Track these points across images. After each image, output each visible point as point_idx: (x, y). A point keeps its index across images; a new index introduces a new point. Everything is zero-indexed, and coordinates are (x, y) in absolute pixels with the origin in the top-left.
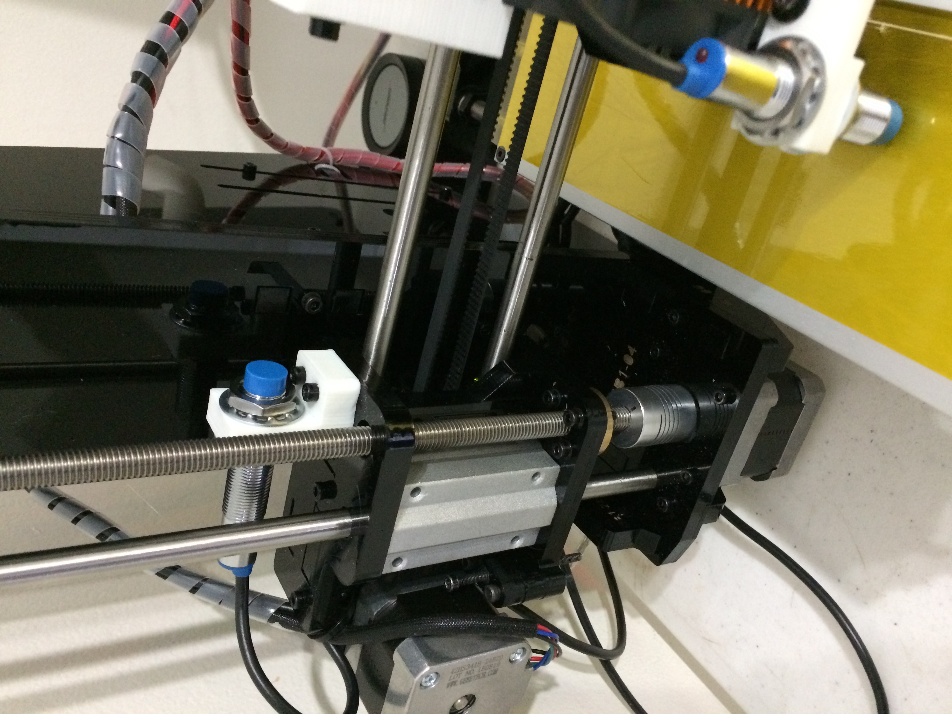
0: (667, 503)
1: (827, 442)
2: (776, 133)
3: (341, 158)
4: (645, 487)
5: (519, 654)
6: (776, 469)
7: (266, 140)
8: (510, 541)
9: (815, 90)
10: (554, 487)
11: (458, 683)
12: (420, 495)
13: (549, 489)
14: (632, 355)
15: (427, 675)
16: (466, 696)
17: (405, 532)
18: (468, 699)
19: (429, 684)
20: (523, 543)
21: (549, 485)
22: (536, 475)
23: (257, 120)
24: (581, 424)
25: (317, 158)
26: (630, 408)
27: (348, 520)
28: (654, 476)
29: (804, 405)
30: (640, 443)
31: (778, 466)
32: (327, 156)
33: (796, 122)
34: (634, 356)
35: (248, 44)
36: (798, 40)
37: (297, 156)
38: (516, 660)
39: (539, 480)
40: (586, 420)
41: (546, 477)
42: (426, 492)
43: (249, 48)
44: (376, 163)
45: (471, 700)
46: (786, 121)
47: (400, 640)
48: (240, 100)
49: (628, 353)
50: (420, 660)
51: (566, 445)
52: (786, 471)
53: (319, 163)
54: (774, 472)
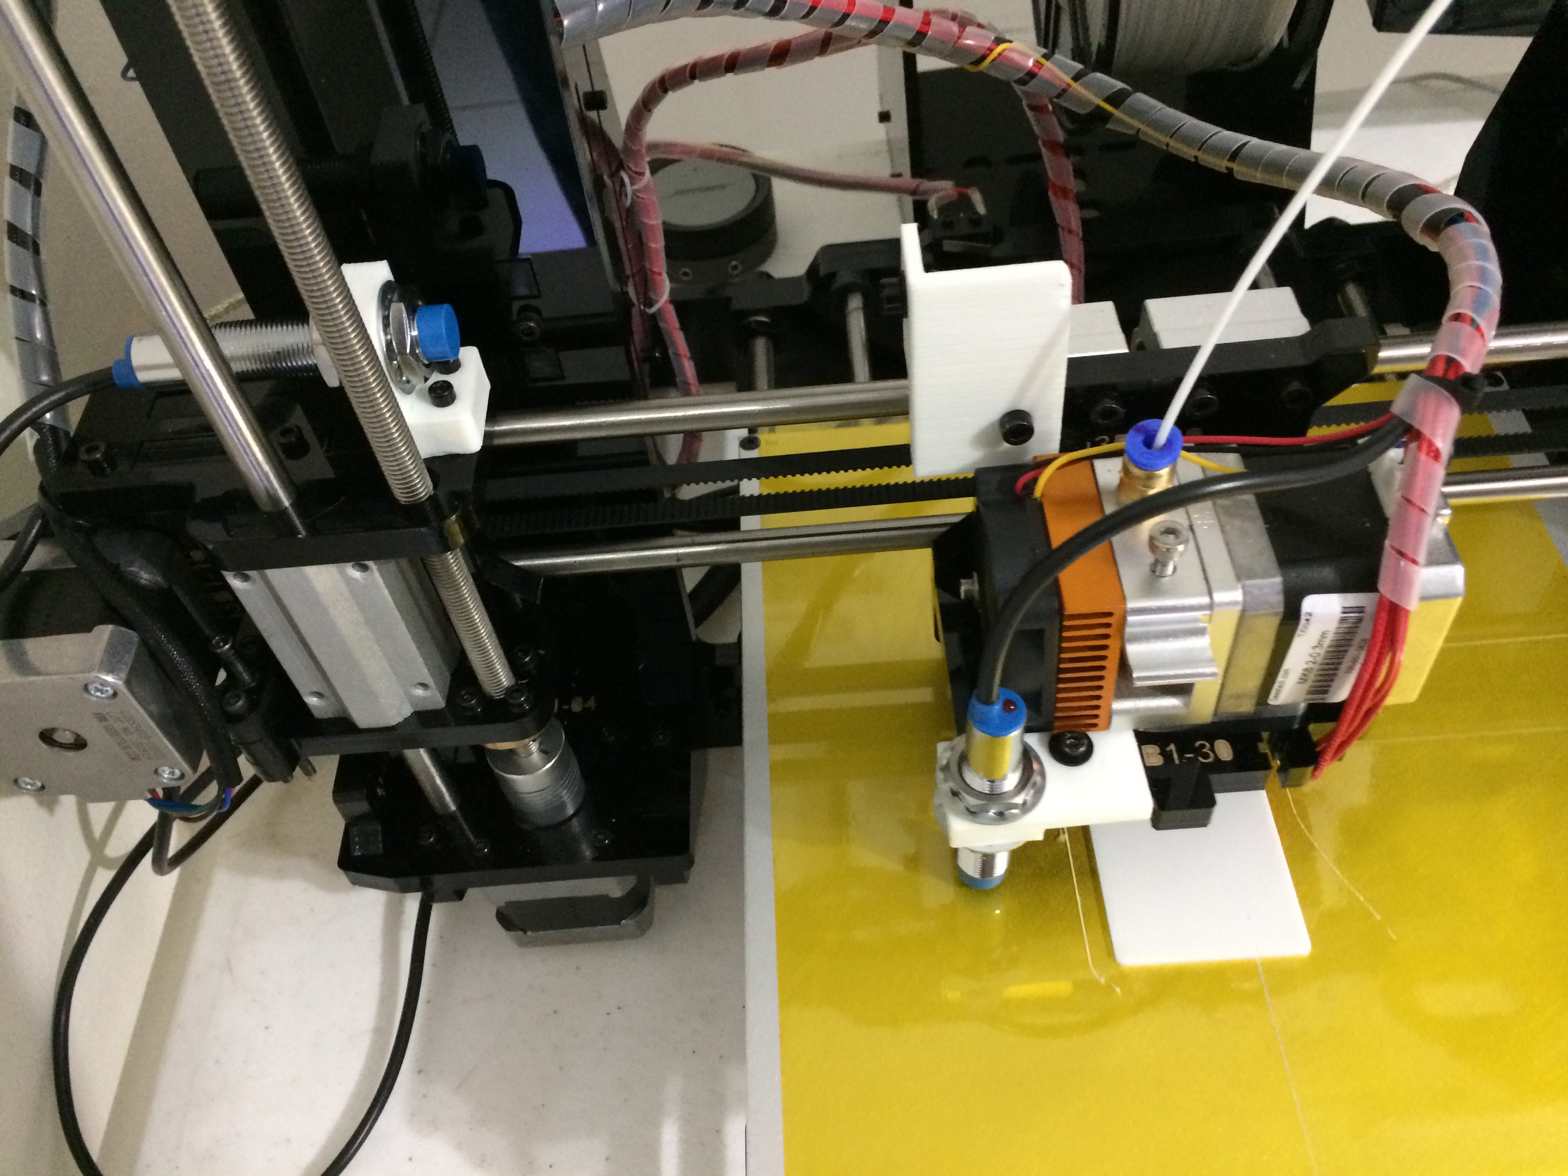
0: (432, 839)
1: (578, 968)
2: (955, 794)
3: (642, 198)
4: (437, 805)
5: (172, 773)
6: (525, 933)
7: (641, 103)
8: (315, 689)
9: (1006, 813)
10: (412, 711)
11: (104, 723)
12: (358, 573)
13: (409, 707)
14: (586, 706)
15: (104, 683)
16: (78, 736)
17: (305, 578)
18: (76, 740)
19: (92, 692)
20: (315, 706)
21: (412, 704)
22: (424, 686)
23: (665, 91)
24: (516, 710)
25: (633, 168)
26: (541, 747)
27: (286, 503)
28: (453, 808)
29: (619, 923)
30: (505, 780)
31: (529, 933)
32: (641, 180)
33: (972, 810)
34: (585, 710)
35: (768, 66)
36: (1043, 774)
37: (628, 142)
38: (161, 776)
39: (419, 692)
40: (523, 715)
41: (425, 698)
42: (365, 579)
43: (763, 69)
44: (653, 245)
45: (80, 744)
46: (972, 801)
47: (129, 625)
48: (689, 67)
49: (585, 701)
50: (123, 667)
51: (479, 703)
52: (522, 944)
53: (628, 174)
54: (520, 933)
